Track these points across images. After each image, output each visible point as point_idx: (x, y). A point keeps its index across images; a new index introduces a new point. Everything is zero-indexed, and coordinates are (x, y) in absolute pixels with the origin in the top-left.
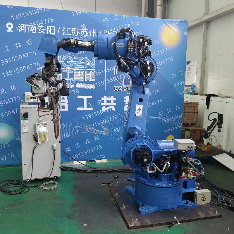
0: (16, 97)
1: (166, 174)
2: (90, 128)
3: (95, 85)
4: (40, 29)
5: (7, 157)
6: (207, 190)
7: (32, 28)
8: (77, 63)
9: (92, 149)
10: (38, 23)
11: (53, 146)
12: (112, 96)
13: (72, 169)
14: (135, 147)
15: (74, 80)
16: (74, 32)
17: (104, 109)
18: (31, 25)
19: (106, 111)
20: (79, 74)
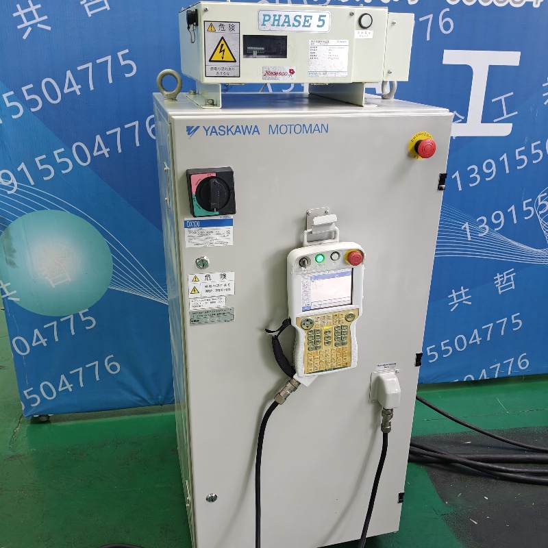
0: (109, 58)
2: (484, 230)
5: (89, 373)
9: (476, 331)
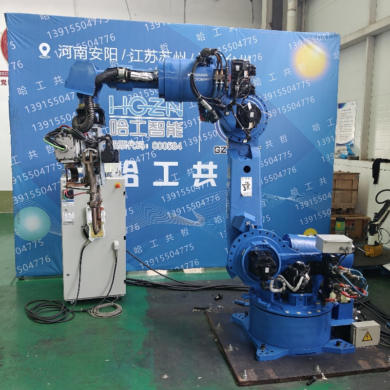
0: (54, 164)
1: (302, 295)
2: (174, 215)
3: (183, 145)
4: (94, 52)
5: (40, 262)
6: (373, 323)
7: (81, 52)
8: (154, 108)
9: (177, 250)
10: (90, 42)
11: (113, 245)
12: (211, 163)
13: (145, 284)
14: (250, 247)
15: (148, 136)
16: (148, 56)
17: (197, 184)
18: (79, 46)
19: (201, 186)
20: (157, 127)
